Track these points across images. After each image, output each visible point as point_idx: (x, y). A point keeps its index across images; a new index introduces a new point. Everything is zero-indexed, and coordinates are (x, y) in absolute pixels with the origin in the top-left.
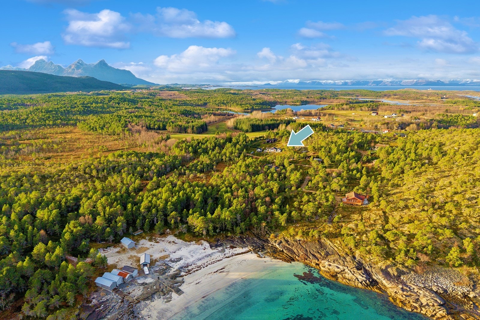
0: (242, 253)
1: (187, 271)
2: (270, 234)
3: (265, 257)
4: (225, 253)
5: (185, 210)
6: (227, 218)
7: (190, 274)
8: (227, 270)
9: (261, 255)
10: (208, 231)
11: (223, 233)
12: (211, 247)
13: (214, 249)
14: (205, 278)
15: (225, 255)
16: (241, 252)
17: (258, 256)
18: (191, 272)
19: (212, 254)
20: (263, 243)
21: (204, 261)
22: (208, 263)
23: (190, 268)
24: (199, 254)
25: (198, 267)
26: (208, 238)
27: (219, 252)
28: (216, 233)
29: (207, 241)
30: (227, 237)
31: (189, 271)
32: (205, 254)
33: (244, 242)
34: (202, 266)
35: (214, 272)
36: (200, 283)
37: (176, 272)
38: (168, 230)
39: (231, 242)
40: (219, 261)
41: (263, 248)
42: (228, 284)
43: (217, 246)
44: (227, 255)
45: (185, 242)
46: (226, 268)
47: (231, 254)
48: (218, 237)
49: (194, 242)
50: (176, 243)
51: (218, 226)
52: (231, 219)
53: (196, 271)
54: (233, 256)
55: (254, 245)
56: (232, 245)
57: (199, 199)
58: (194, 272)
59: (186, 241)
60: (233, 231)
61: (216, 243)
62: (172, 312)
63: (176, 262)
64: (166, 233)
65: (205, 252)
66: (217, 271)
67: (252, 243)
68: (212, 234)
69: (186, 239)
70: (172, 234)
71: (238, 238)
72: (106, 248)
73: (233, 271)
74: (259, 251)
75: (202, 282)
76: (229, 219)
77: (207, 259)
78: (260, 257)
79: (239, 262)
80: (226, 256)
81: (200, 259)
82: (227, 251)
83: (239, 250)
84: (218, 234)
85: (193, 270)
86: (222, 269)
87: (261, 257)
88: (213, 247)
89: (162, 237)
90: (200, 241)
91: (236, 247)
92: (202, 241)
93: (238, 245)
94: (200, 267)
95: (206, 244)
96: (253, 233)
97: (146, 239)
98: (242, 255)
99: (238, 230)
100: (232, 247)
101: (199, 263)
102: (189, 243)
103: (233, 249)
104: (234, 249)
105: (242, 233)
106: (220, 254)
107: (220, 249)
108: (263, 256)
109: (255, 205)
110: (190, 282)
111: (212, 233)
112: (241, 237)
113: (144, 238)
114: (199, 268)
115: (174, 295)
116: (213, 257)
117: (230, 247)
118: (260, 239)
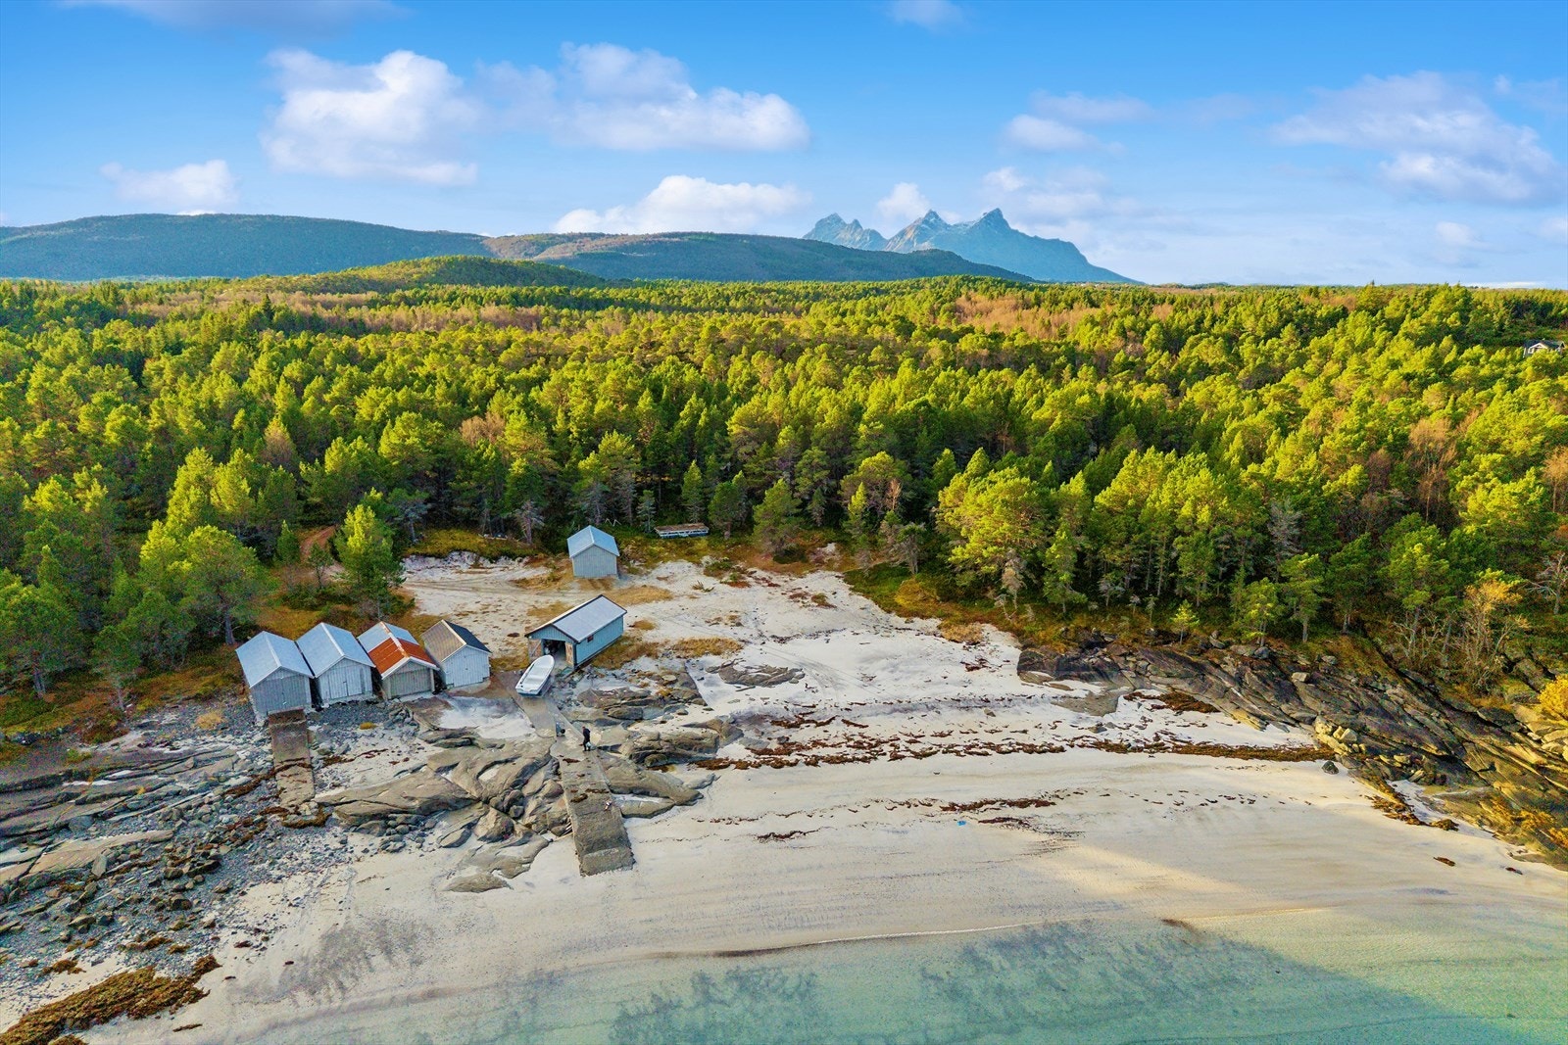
0: (1246, 753)
1: (774, 745)
2: (1539, 680)
3: (1451, 826)
4: (1107, 719)
5: (947, 451)
6: (1186, 511)
7: (779, 765)
8: (1058, 824)
9: (1420, 807)
10: (1036, 568)
11: (1142, 605)
12: (1025, 666)
13: (1041, 681)
14: (857, 819)
15: (1099, 728)
16: (1234, 744)
17: (1379, 805)
18: (792, 758)
19: (1008, 701)
20: (1462, 731)
21: (926, 725)
22: (946, 741)
23: (803, 735)
24: (918, 680)
25: (859, 746)
26: (1030, 613)
27: (1071, 703)
28: (1095, 594)
29: (1018, 634)
30: (1165, 636)
31: (787, 746)
32: (953, 691)
33: (1289, 693)
34: (886, 748)
35: (953, 807)
36: (795, 841)
37: (698, 732)
38: (831, 548)
39: (1179, 669)
40: (1031, 749)
41: (1451, 763)
42: (1010, 925)
43: (1065, 670)
44: (1113, 736)
45: (881, 613)
46: (1061, 807)
47: (1148, 735)
48: (1104, 628)
49: (933, 623)
50: (830, 606)
51: (1113, 556)
52: (1217, 517)
53: (831, 760)
54: (1160, 747)
55: (1372, 723)
56: (1183, 687)
57: (1058, 421)
58: (814, 762)
59: (889, 607)
60: (1218, 608)
61: (1073, 653)
62: (422, 971)
63: (752, 683)
64: (812, 558)
65: (966, 683)
66: (975, 807)
67: (1357, 709)
68: (1056, 597)
69: (900, 600)
70: (838, 570)
71: (1251, 662)
72: (494, 559)
73: (1106, 843)
74: (1400, 774)
75: (811, 839)
76: (1204, 515)
77: (951, 719)
78: (1401, 809)
79: (1191, 801)
80: (1101, 737)
81: (907, 709)
82: (1128, 713)
83: (1231, 727)
84: (1102, 611)
85: (815, 751)
86: (1023, 804)
87: (1414, 819)
88: (1040, 667)
89: (781, 572)
90: (977, 626)
91: (1210, 709)
92: (988, 628)
93: (1234, 700)
94: (870, 750)
95: (1003, 647)
96: (1388, 658)
97: (699, 564)
98: (1238, 762)
99: (1257, 602)
100: (1179, 703)
101: (880, 727)
102: (901, 621)
103: (1179, 711)
104: (1191, 715)
105: (1284, 629)
106: (1067, 715)
107: (1079, 688)
108: (1435, 817)
109: (1447, 487)
110: (734, 813)
111: (1060, 583)
112: (1273, 659)
113: (692, 555)
114: (861, 754)
115: (560, 856)
116: (1002, 718)
117: (1164, 698)
118: (1435, 699)
